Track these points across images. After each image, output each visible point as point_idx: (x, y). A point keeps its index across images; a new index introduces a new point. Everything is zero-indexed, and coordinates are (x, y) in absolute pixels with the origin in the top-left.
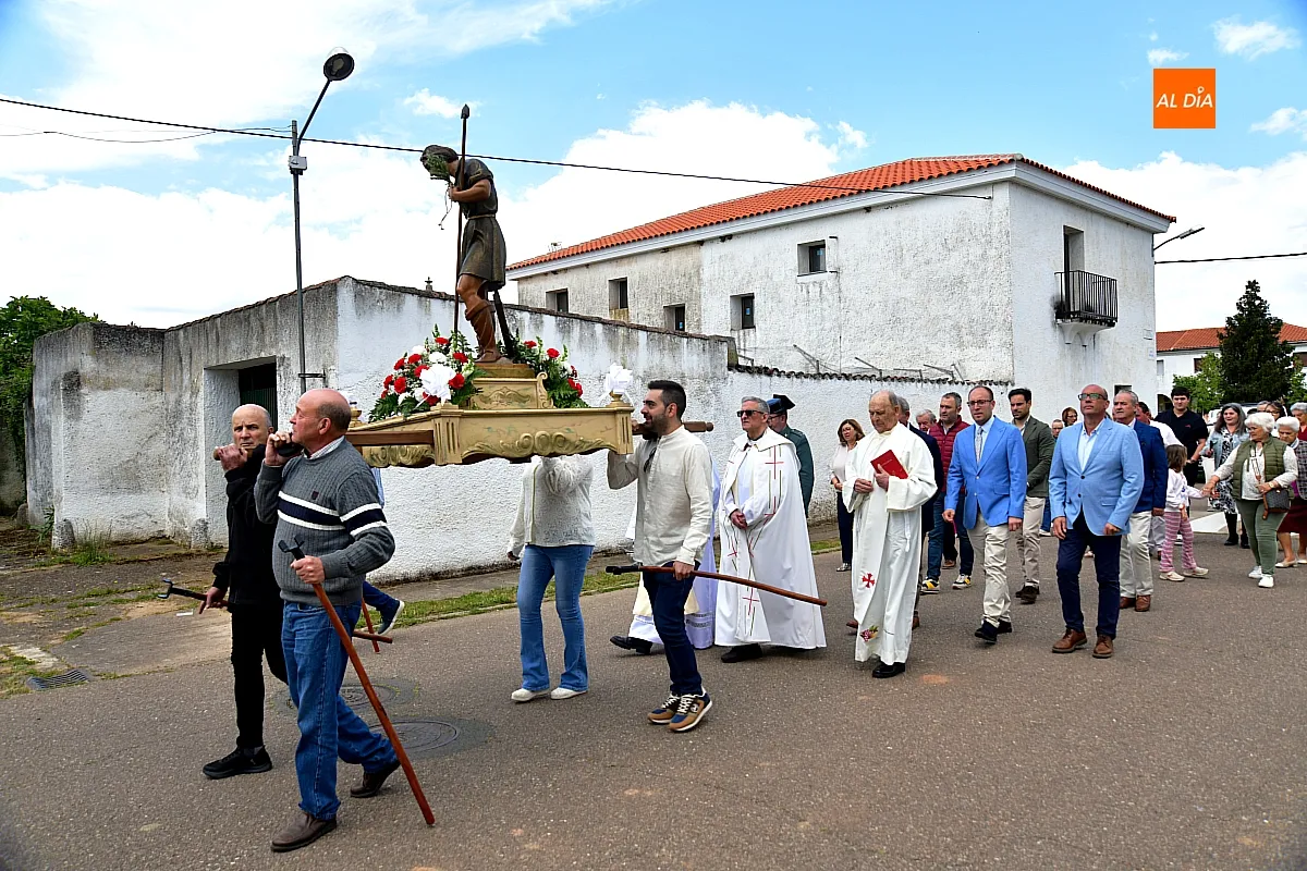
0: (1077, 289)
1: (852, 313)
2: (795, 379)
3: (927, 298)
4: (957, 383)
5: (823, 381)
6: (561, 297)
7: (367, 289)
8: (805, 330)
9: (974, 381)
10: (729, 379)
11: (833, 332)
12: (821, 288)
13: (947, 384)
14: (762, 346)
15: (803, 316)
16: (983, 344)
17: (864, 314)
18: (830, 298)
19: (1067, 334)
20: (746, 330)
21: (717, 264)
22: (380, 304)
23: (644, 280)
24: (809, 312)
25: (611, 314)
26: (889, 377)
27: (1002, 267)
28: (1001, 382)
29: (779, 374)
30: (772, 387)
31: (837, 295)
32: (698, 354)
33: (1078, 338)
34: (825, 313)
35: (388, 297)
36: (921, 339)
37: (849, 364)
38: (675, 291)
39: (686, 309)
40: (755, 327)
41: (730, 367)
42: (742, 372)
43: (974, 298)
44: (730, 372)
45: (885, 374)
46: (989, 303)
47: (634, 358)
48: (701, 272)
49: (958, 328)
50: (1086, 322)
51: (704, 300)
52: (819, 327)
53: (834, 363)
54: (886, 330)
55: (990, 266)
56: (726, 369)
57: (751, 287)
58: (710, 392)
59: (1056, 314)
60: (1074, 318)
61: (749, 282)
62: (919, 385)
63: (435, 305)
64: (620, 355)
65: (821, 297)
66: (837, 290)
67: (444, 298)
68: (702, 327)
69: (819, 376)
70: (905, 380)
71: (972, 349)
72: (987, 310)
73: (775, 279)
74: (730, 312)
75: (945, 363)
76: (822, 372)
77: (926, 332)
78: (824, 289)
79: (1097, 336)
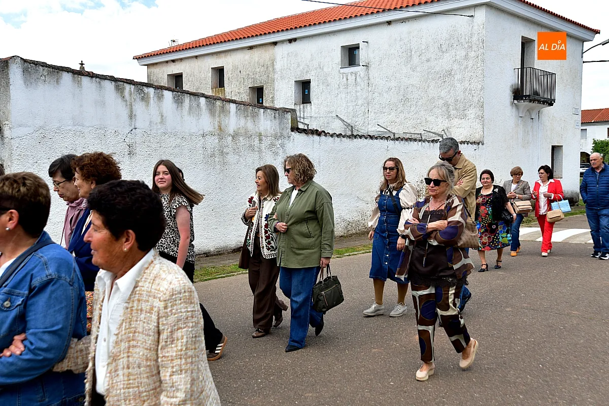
0: (528, 80)
1: (376, 94)
2: (336, 138)
3: (427, 85)
5: (355, 140)
6: (178, 78)
7: (32, 66)
8: (344, 105)
10: (292, 137)
11: (363, 107)
12: (356, 76)
14: (315, 115)
15: (343, 96)
16: (463, 116)
17: (385, 95)
18: (362, 84)
19: (521, 110)
20: (305, 105)
21: (285, 59)
22: (43, 78)
23: (235, 68)
24: (348, 93)
25: (213, 91)
26: (400, 138)
27: (479, 65)
28: (474, 142)
29: (326, 134)
30: (321, 143)
31: (366, 82)
32: (271, 120)
33: (528, 113)
34: (358, 94)
35: (49, 73)
36: (422, 113)
37: (373, 129)
38: (257, 76)
39: (264, 89)
40: (311, 103)
41: (293, 129)
42: (300, 133)
43: (459, 85)
44: (293, 133)
45: (397, 136)
46: (468, 89)
47: (227, 122)
48: (275, 64)
49: (447, 105)
50: (534, 102)
51: (276, 84)
52: (354, 104)
53: (363, 128)
54: (399, 106)
55: (470, 63)
56: (290, 131)
57: (308, 75)
58: (279, 146)
59: (514, 96)
60: (526, 99)
61: (307, 72)
62: (420, 143)
63: (85, 80)
64: (217, 119)
65: (356, 84)
66: (367, 78)
67: (92, 75)
68: (275, 102)
69: (353, 136)
70: (410, 139)
71: (456, 120)
72: (467, 93)
73: (325, 69)
74: (294, 92)
75: (439, 131)
76: (355, 134)
77: (426, 108)
78: (358, 77)
79: (540, 112)
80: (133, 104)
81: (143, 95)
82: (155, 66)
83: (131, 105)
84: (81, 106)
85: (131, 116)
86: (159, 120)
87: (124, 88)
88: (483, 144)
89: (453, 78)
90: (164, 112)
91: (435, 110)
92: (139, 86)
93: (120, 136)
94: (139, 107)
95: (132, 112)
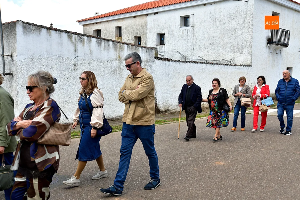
0: (275, 34)
1: (198, 41)
2: (177, 62)
3: (223, 36)
4: (232, 65)
5: (187, 64)
6: (98, 32)
7: (27, 25)
8: (181, 46)
9: (238, 65)
10: (155, 62)
11: (191, 47)
12: (187, 31)
13: (229, 66)
14: (167, 51)
15: (181, 41)
16: (242, 52)
17: (202, 41)
18: (191, 35)
19: (271, 49)
20: (162, 46)
21: (152, 23)
22: (32, 31)
23: (127, 27)
24: (183, 40)
25: (116, 38)
26: (209, 63)
27: (250, 26)
28: (247, 65)
29: (172, 61)
30: (169, 65)
31: (193, 34)
32: (145, 53)
33: (275, 51)
34: (188, 40)
35: (36, 29)
36: (221, 50)
37: (196, 58)
38: (138, 31)
39: (141, 38)
40: (165, 45)
41: (155, 58)
42: (159, 60)
43: (240, 36)
44: (155, 60)
45: (207, 62)
46: (244, 39)
47: (123, 53)
48: (147, 25)
49: (233, 46)
50: (278, 45)
51: (147, 35)
52: (186, 45)
53: (191, 58)
54: (209, 47)
55: (246, 25)
56: (154, 58)
57: (164, 31)
58: (148, 66)
59: (268, 42)
60: (274, 44)
61: (163, 29)
62: (219, 65)
63: (53, 32)
64: (118, 52)
65: (188, 35)
66: (193, 32)
67: (56, 30)
68: (147, 44)
69: (186, 62)
70: (215, 64)
71: (238, 54)
72: (244, 41)
73: (172, 28)
74: (156, 39)
75: (229, 59)
76: (187, 60)
77: (222, 48)
78: (188, 32)
79: (281, 50)
80: (76, 44)
81: (81, 40)
82: (87, 26)
83: (75, 45)
84: (51, 45)
85: (76, 50)
86: (89, 53)
87: (72, 37)
88: (251, 66)
89: (237, 33)
90: (92, 48)
91: (227, 49)
92: (79, 36)
93: (70, 60)
94: (79, 46)
95: (76, 48)
